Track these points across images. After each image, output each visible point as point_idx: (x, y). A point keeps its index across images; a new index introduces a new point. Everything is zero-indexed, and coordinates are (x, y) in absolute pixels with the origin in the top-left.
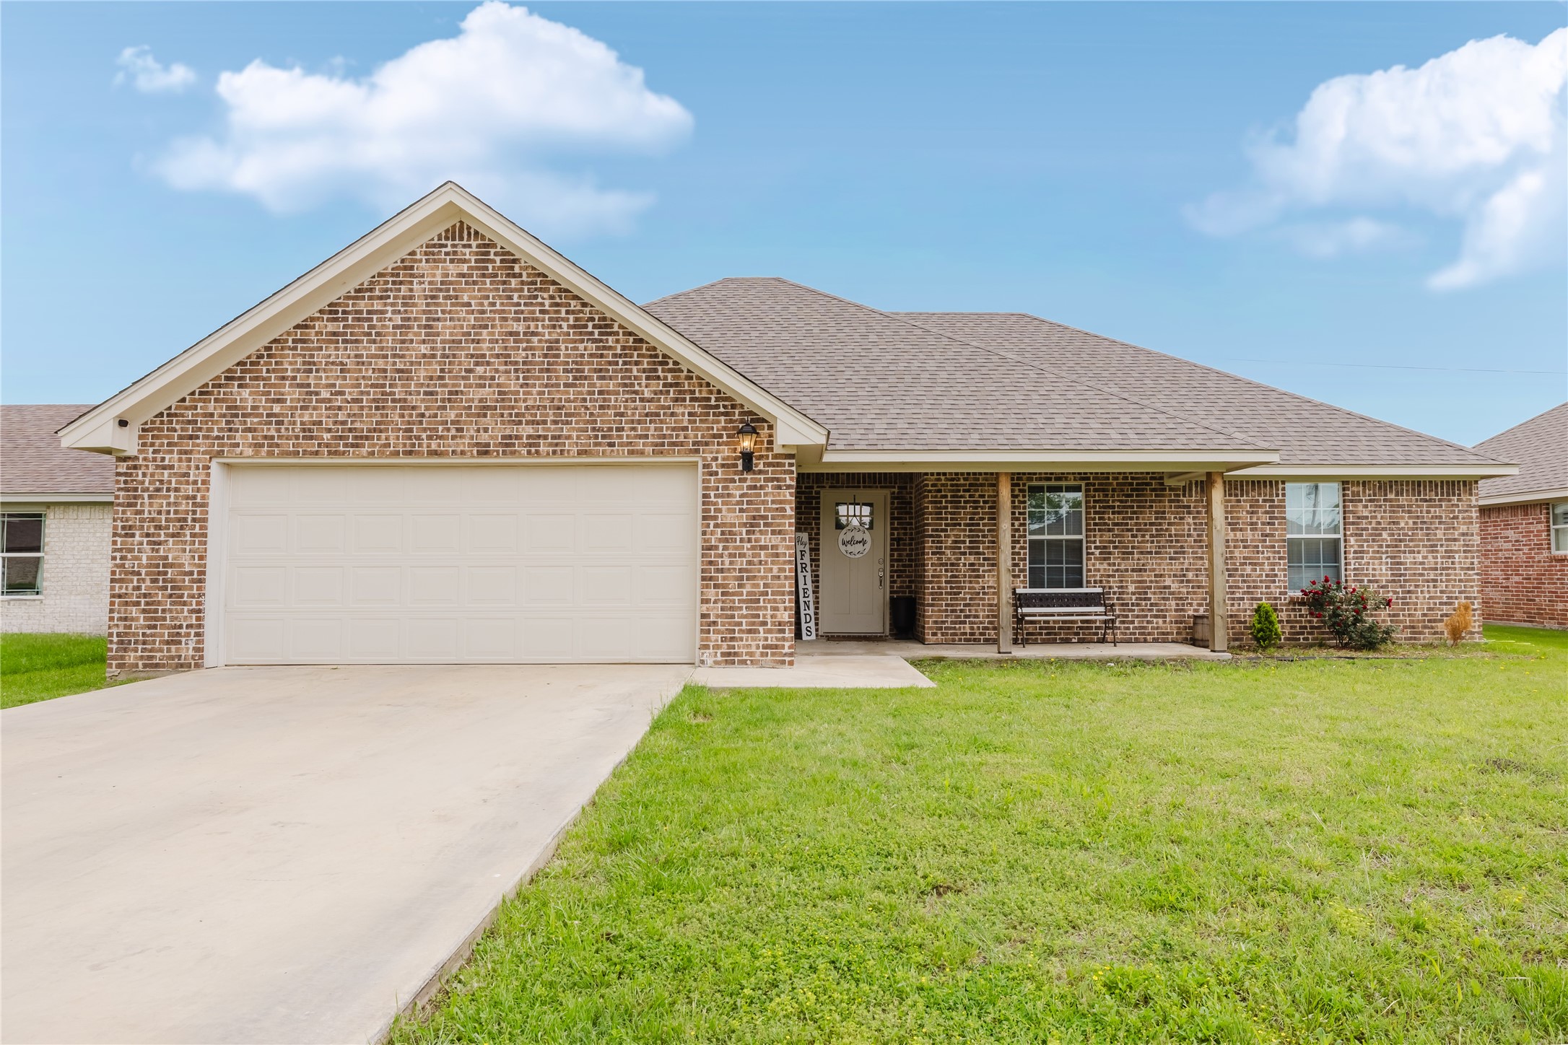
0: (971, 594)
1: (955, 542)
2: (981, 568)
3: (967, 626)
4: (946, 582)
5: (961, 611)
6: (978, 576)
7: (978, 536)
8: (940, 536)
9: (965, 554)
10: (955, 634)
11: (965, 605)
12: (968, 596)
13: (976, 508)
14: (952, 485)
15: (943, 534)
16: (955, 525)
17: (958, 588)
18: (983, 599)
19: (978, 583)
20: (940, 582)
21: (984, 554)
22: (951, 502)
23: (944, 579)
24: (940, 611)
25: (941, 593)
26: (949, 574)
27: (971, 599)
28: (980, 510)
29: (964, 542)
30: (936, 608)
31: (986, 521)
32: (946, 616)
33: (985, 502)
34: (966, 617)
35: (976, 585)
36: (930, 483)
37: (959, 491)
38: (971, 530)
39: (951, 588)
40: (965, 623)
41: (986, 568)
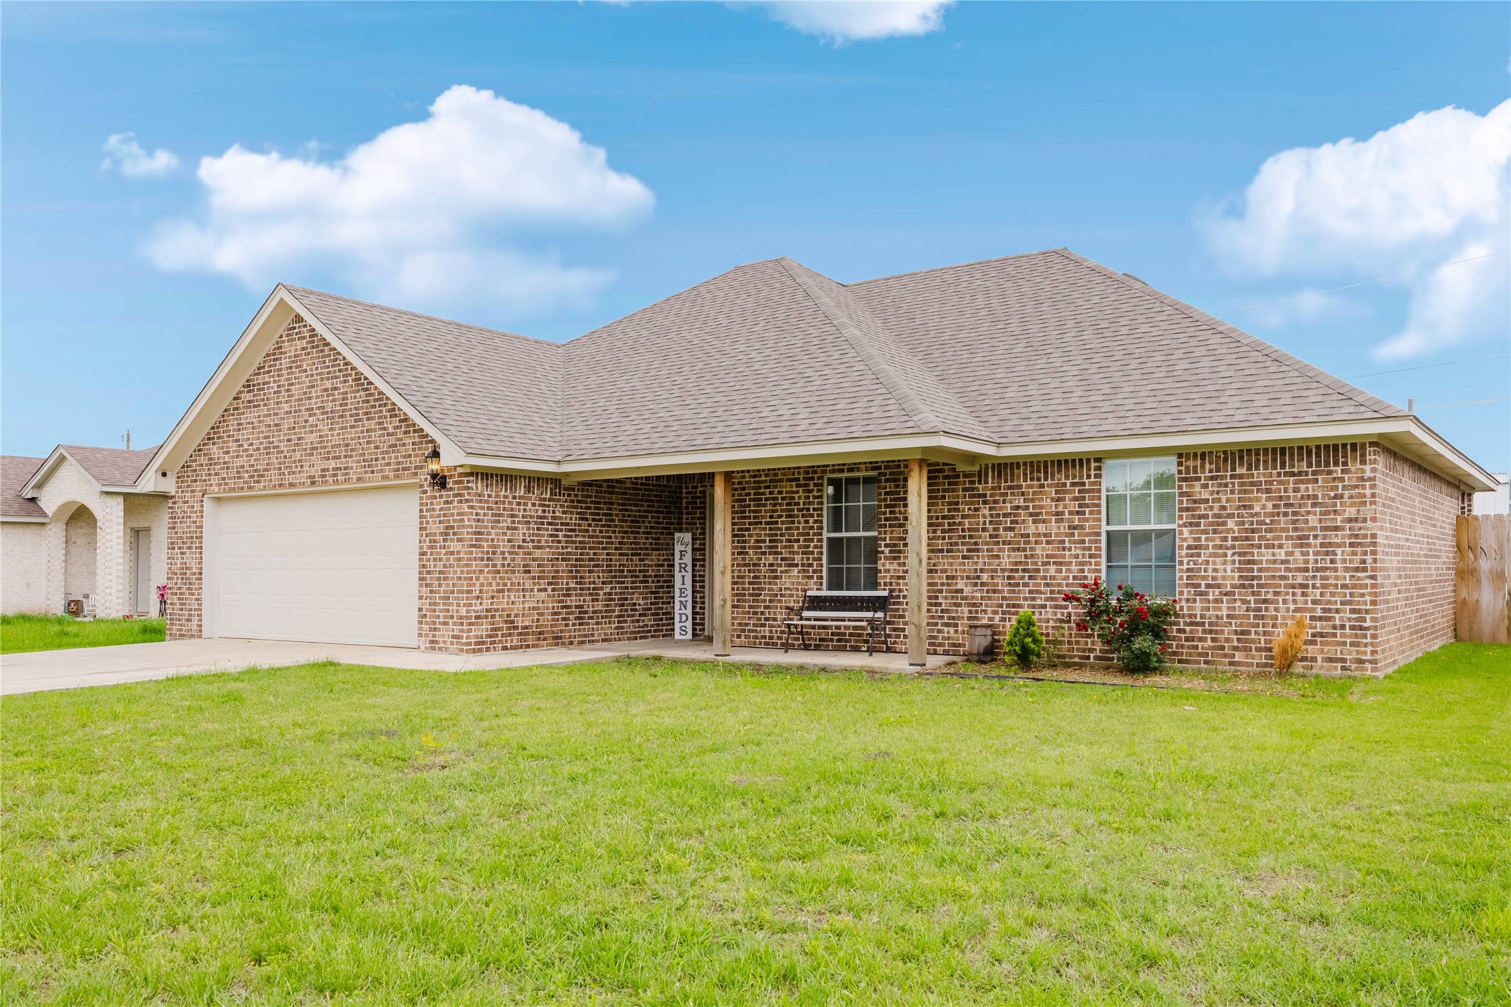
0: (770, 595)
1: (757, 541)
2: (779, 569)
3: (767, 629)
4: (750, 583)
5: (762, 613)
6: (776, 577)
7: (777, 535)
8: (744, 536)
9: (764, 553)
10: (755, 637)
11: (766, 607)
12: (768, 598)
13: (775, 505)
14: (755, 482)
15: (746, 533)
16: (757, 523)
17: (759, 589)
18: (780, 601)
19: (776, 584)
20: (743, 583)
21: (782, 553)
22: (754, 500)
23: (747, 580)
24: (744, 613)
25: (745, 595)
26: (752, 575)
27: (770, 601)
28: (778, 508)
29: (764, 541)
30: (740, 610)
31: (784, 519)
32: (749, 618)
33: (783, 499)
34: (767, 619)
35: (774, 587)
36: (736, 481)
37: (760, 488)
38: (771, 529)
39: (754, 589)
40: (764, 625)
41: (783, 568)
